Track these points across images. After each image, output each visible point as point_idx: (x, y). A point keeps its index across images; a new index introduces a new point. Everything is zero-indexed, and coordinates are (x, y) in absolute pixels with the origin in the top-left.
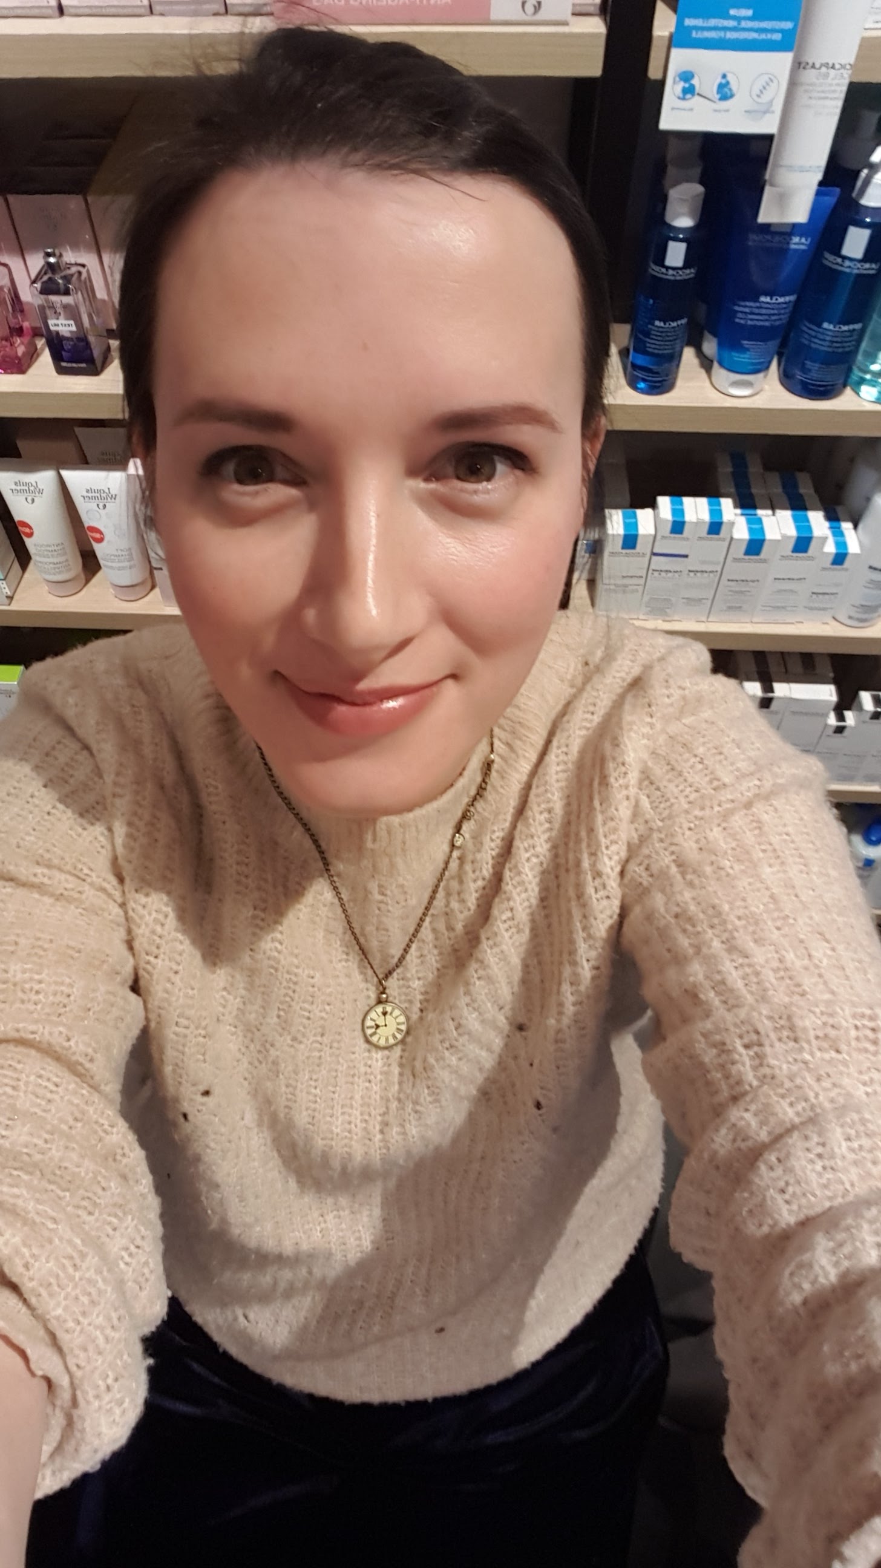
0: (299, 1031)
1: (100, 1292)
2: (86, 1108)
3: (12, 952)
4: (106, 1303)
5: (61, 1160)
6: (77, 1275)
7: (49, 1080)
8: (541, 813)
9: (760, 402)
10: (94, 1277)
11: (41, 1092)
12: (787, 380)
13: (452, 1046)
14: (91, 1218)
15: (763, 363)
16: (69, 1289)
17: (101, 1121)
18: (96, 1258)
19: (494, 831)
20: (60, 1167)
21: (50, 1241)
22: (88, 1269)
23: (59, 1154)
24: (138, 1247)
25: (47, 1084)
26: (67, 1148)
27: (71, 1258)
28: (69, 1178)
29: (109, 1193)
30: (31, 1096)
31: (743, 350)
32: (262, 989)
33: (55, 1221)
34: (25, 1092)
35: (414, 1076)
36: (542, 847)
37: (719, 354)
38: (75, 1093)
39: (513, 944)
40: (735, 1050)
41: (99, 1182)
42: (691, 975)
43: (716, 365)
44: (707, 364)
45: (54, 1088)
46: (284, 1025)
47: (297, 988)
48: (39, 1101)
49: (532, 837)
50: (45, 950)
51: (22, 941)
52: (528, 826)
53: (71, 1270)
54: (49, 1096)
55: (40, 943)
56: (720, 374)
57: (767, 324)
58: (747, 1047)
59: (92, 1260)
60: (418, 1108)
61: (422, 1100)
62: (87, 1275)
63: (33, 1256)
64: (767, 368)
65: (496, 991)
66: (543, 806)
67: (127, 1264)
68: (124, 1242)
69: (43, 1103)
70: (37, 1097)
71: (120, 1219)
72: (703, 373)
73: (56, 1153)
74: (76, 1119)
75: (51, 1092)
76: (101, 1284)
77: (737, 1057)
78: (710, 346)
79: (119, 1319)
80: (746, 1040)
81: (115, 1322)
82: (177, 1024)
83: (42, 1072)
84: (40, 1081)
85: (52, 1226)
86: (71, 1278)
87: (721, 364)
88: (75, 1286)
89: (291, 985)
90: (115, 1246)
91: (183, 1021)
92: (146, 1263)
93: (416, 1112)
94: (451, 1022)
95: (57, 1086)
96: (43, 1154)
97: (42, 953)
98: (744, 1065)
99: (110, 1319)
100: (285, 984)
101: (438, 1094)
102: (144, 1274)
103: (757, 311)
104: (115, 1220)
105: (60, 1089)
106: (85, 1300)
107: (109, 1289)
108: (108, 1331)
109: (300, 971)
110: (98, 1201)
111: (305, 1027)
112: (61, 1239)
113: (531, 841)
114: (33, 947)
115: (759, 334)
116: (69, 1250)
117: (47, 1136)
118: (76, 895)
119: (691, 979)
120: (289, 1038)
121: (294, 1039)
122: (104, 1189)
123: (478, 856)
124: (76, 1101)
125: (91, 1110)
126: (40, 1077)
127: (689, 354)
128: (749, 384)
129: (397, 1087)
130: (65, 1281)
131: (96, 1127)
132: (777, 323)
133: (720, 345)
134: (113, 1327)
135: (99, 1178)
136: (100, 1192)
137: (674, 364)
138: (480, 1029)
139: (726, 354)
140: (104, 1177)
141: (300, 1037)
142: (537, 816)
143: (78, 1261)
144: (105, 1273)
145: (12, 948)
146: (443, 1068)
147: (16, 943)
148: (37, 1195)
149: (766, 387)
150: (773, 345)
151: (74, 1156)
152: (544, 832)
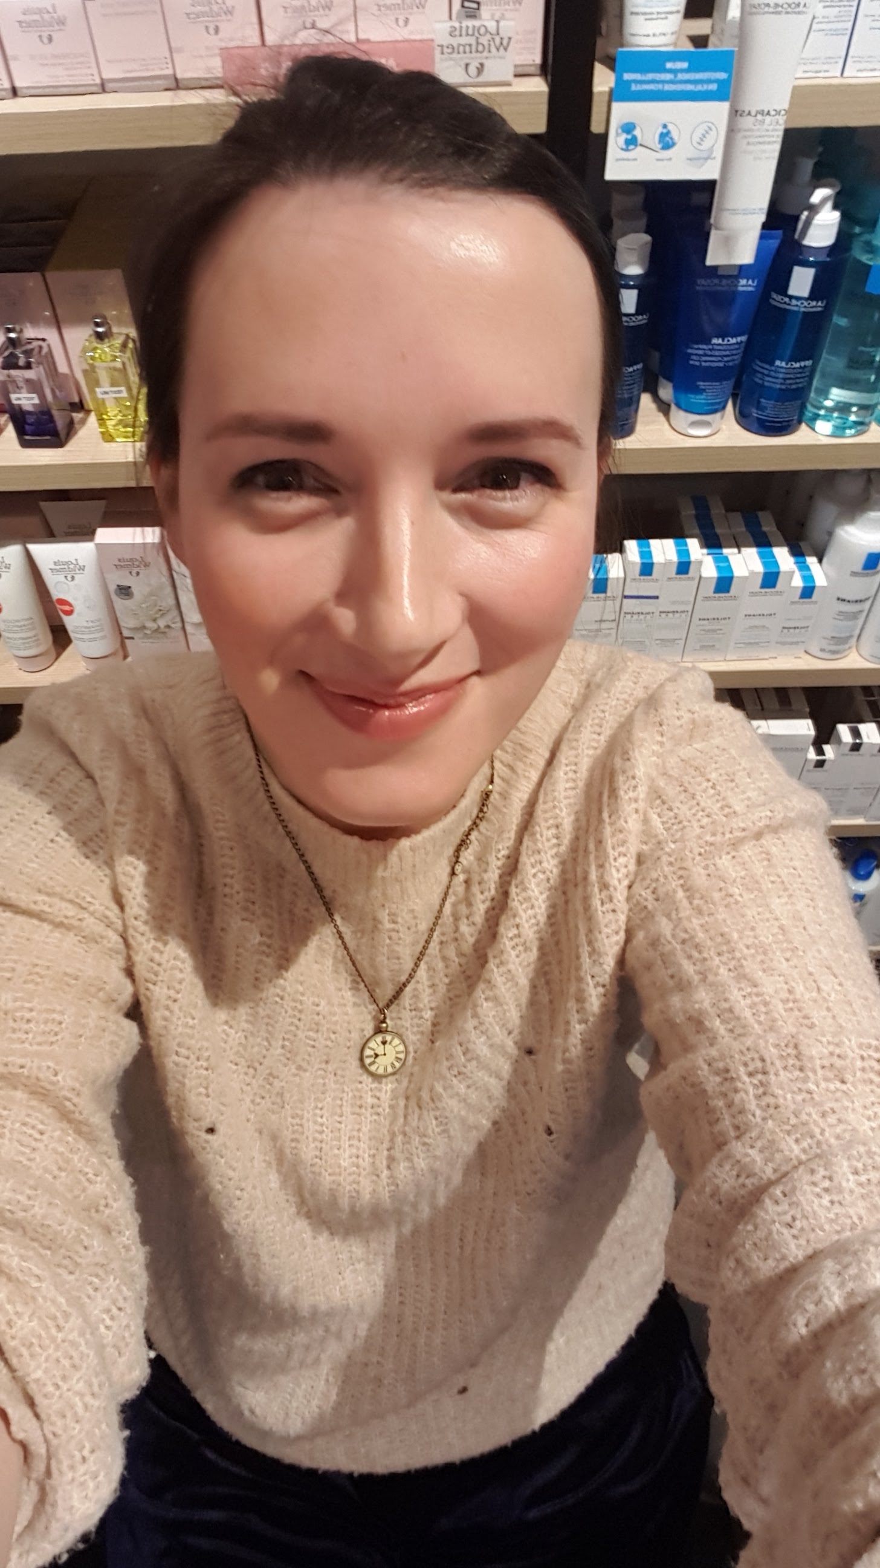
0: (304, 1059)
1: (83, 1356)
2: (70, 1156)
3: (9, 979)
4: (87, 1368)
5: (44, 1217)
6: (60, 1336)
7: (33, 1127)
8: (548, 828)
9: (718, 441)
10: (77, 1339)
11: (26, 1140)
12: (744, 419)
13: (459, 1073)
14: (72, 1277)
15: (719, 403)
16: (51, 1351)
17: (86, 1170)
18: (80, 1320)
19: (499, 850)
20: (43, 1225)
21: (34, 1298)
22: (72, 1330)
23: (42, 1211)
24: (120, 1309)
25: (31, 1131)
26: (50, 1204)
27: (54, 1318)
28: (50, 1237)
29: (90, 1253)
30: (16, 1144)
31: (698, 391)
32: (266, 1020)
33: (39, 1278)
34: (10, 1140)
35: (420, 1108)
36: (551, 865)
37: (676, 398)
38: (60, 1140)
39: (520, 964)
40: (739, 1078)
41: (82, 1241)
42: (696, 1002)
43: (673, 407)
44: (664, 408)
45: (38, 1136)
46: (289, 1055)
47: (303, 1017)
48: (23, 1149)
49: (539, 852)
50: (41, 977)
51: (19, 967)
52: (535, 841)
53: (53, 1331)
54: (34, 1144)
55: (37, 969)
56: (680, 417)
57: (721, 364)
58: (750, 1075)
59: (75, 1321)
60: (426, 1140)
61: (430, 1132)
62: (71, 1337)
63: (17, 1313)
64: (724, 408)
65: (504, 1013)
66: (551, 822)
67: (107, 1328)
68: (106, 1302)
69: (27, 1151)
70: (22, 1145)
71: (102, 1280)
72: (661, 417)
73: (38, 1210)
74: (60, 1169)
75: (36, 1140)
76: (83, 1348)
77: (739, 1085)
78: (666, 391)
79: (100, 1386)
80: (751, 1068)
81: (96, 1389)
82: (177, 1053)
83: (27, 1120)
84: (24, 1129)
85: (36, 1285)
86: (53, 1339)
87: (679, 406)
88: (57, 1348)
89: (296, 1013)
90: (97, 1307)
91: (183, 1051)
92: (128, 1326)
93: (424, 1144)
94: (459, 1048)
95: (42, 1134)
96: (25, 1211)
97: (39, 980)
98: (746, 1092)
99: (91, 1385)
100: (290, 1012)
101: (446, 1124)
102: (124, 1338)
103: (709, 353)
104: (96, 1280)
105: (44, 1137)
106: (66, 1363)
107: (92, 1353)
108: (88, 1399)
109: (304, 998)
110: (79, 1260)
111: (309, 1055)
112: (44, 1298)
113: (537, 857)
114: (30, 974)
115: (715, 375)
116: (53, 1310)
117: (28, 1192)
118: (76, 923)
119: (697, 1006)
120: (293, 1067)
121: (299, 1068)
122: (86, 1248)
123: (486, 876)
124: (61, 1149)
125: (76, 1158)
126: (24, 1124)
127: (646, 400)
128: (707, 424)
129: (402, 1120)
130: (47, 1342)
131: (80, 1176)
132: (731, 364)
133: (676, 388)
134: (93, 1394)
135: (82, 1237)
136: (82, 1251)
137: (633, 407)
138: (489, 1055)
139: (682, 397)
140: (88, 1235)
141: (305, 1065)
142: (545, 832)
143: (61, 1322)
144: (88, 1336)
145: (8, 975)
146: (451, 1097)
147: (13, 970)
148: (22, 1251)
149: (724, 427)
150: (728, 385)
151: (58, 1213)
152: (551, 848)
